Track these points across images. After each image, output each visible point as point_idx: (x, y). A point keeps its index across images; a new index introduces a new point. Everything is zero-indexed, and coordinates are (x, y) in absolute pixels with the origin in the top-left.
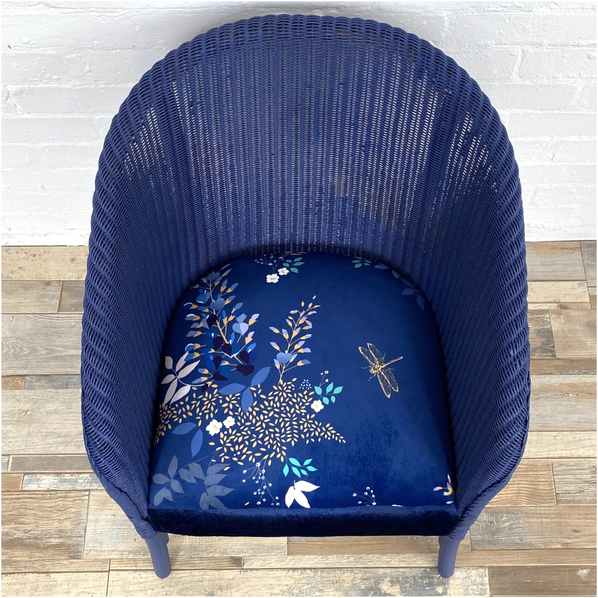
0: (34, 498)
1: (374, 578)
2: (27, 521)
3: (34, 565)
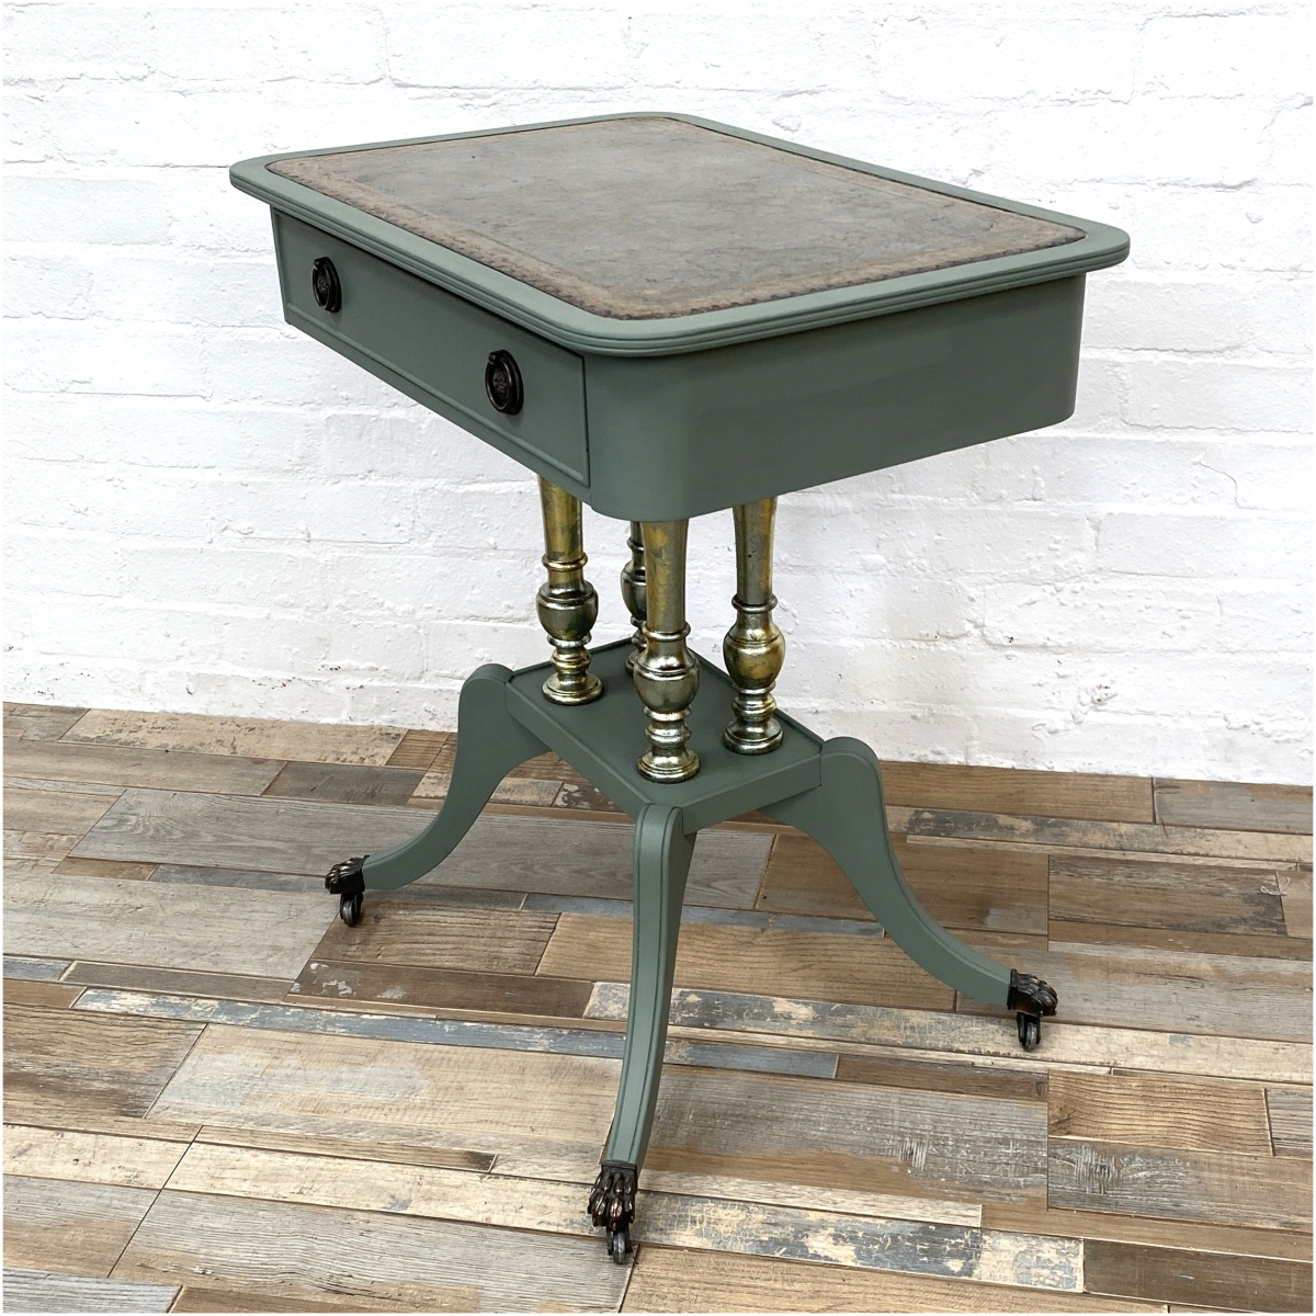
0: (90, 1022)
1: (794, 1225)
2: (59, 1051)
3: (38, 1115)
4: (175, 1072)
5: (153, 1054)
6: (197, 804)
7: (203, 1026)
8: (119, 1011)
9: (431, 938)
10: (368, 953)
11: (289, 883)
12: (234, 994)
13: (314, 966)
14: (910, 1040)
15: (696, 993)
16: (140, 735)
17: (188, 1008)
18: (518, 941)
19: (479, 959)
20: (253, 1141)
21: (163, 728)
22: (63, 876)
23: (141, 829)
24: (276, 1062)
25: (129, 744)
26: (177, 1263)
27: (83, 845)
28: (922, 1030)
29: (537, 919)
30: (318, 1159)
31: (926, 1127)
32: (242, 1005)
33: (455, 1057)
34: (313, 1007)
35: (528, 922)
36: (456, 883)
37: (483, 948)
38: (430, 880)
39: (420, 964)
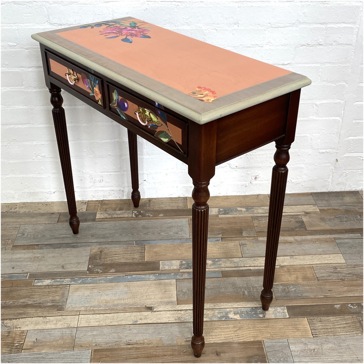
0: (40, 288)
1: (224, 312)
2: (35, 297)
3: (37, 314)
4: (67, 298)
5: (60, 294)
6: (41, 227)
7: (69, 285)
8: (46, 285)
9: (116, 255)
10: (102, 261)
11: (74, 246)
12: (73, 276)
13: (90, 266)
14: (235, 266)
15: (184, 261)
16: (17, 209)
17: (63, 281)
18: (137, 253)
19: (130, 259)
20: (94, 312)
21: (23, 207)
22: (14, 251)
23: (29, 236)
24: (91, 292)
25: (15, 212)
26: (88, 344)
27: (16, 242)
28: (237, 263)
29: (140, 247)
30: (112, 314)
31: (245, 286)
32: (76, 279)
33: (134, 284)
34: (94, 277)
35: (138, 248)
36: (117, 240)
37: (130, 256)
38: (110, 241)
39: (116, 262)
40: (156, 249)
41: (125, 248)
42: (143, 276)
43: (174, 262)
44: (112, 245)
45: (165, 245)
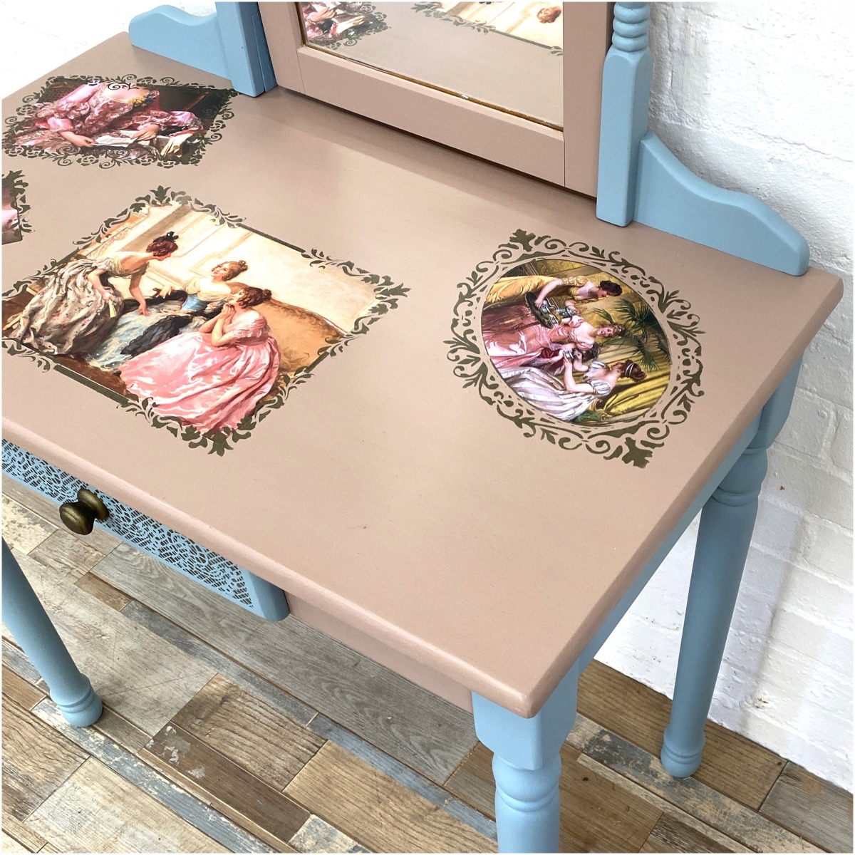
4: (55, 791)
5: (52, 769)
7: (86, 756)
8: (51, 725)
9: (244, 731)
10: (203, 729)
11: (191, 646)
12: (115, 735)
13: (169, 728)
15: (363, 851)
17: (87, 737)
18: (289, 756)
19: (259, 762)
22: (79, 589)
24: (109, 805)
27: (102, 564)
29: (311, 739)
32: (115, 746)
33: (202, 845)
34: (152, 765)
35: (305, 741)
36: (283, 685)
37: (267, 753)
38: (271, 677)
39: (225, 753)
40: (339, 771)
41: (281, 720)
42: (239, 834)
43: (337, 840)
44: (264, 691)
45: (369, 771)
